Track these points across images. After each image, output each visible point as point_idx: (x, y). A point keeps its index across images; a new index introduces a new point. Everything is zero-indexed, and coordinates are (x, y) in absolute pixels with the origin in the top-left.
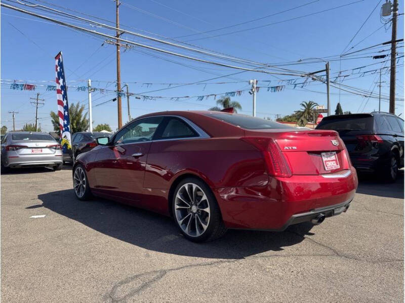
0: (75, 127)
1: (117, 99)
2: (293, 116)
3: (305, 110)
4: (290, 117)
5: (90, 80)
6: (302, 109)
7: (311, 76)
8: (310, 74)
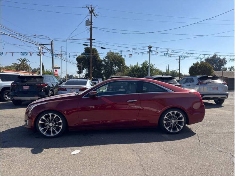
2: (12, 66)
3: (21, 64)
4: (10, 67)
6: (19, 63)
7: (42, 46)
8: (42, 45)
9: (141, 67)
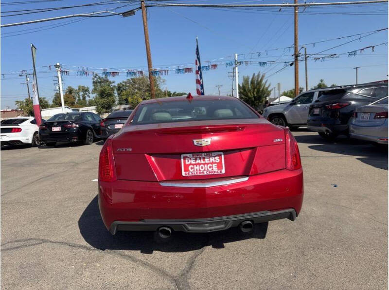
0: (256, 95)
1: (294, 63)
5: (236, 55)
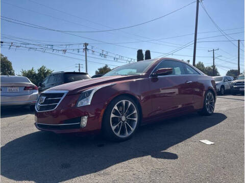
9: (37, 72)
